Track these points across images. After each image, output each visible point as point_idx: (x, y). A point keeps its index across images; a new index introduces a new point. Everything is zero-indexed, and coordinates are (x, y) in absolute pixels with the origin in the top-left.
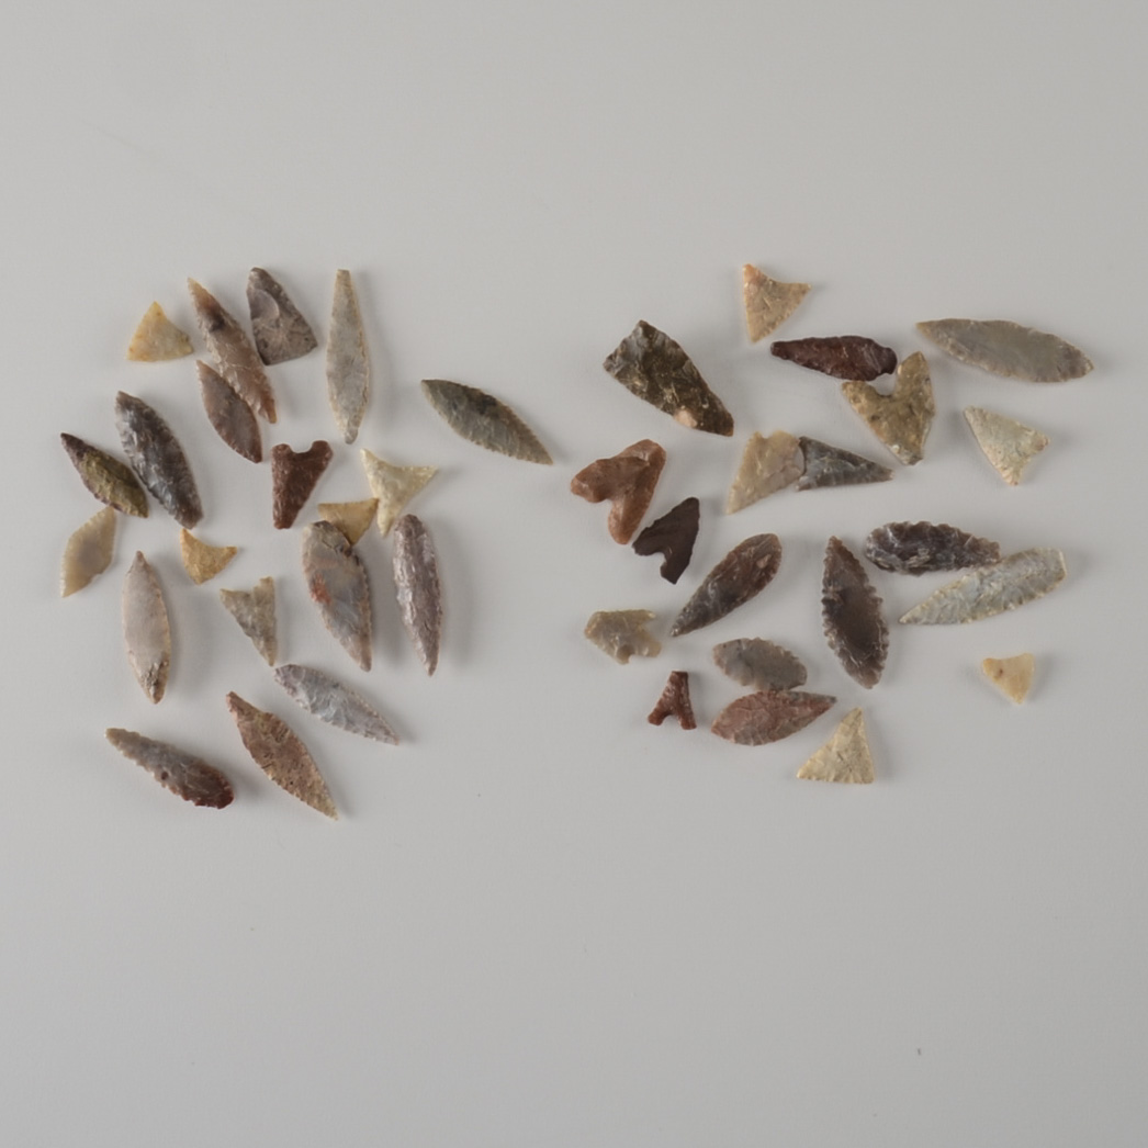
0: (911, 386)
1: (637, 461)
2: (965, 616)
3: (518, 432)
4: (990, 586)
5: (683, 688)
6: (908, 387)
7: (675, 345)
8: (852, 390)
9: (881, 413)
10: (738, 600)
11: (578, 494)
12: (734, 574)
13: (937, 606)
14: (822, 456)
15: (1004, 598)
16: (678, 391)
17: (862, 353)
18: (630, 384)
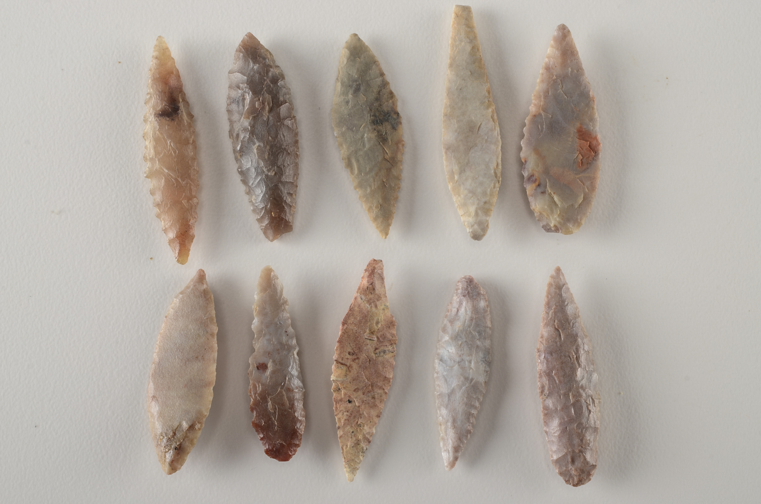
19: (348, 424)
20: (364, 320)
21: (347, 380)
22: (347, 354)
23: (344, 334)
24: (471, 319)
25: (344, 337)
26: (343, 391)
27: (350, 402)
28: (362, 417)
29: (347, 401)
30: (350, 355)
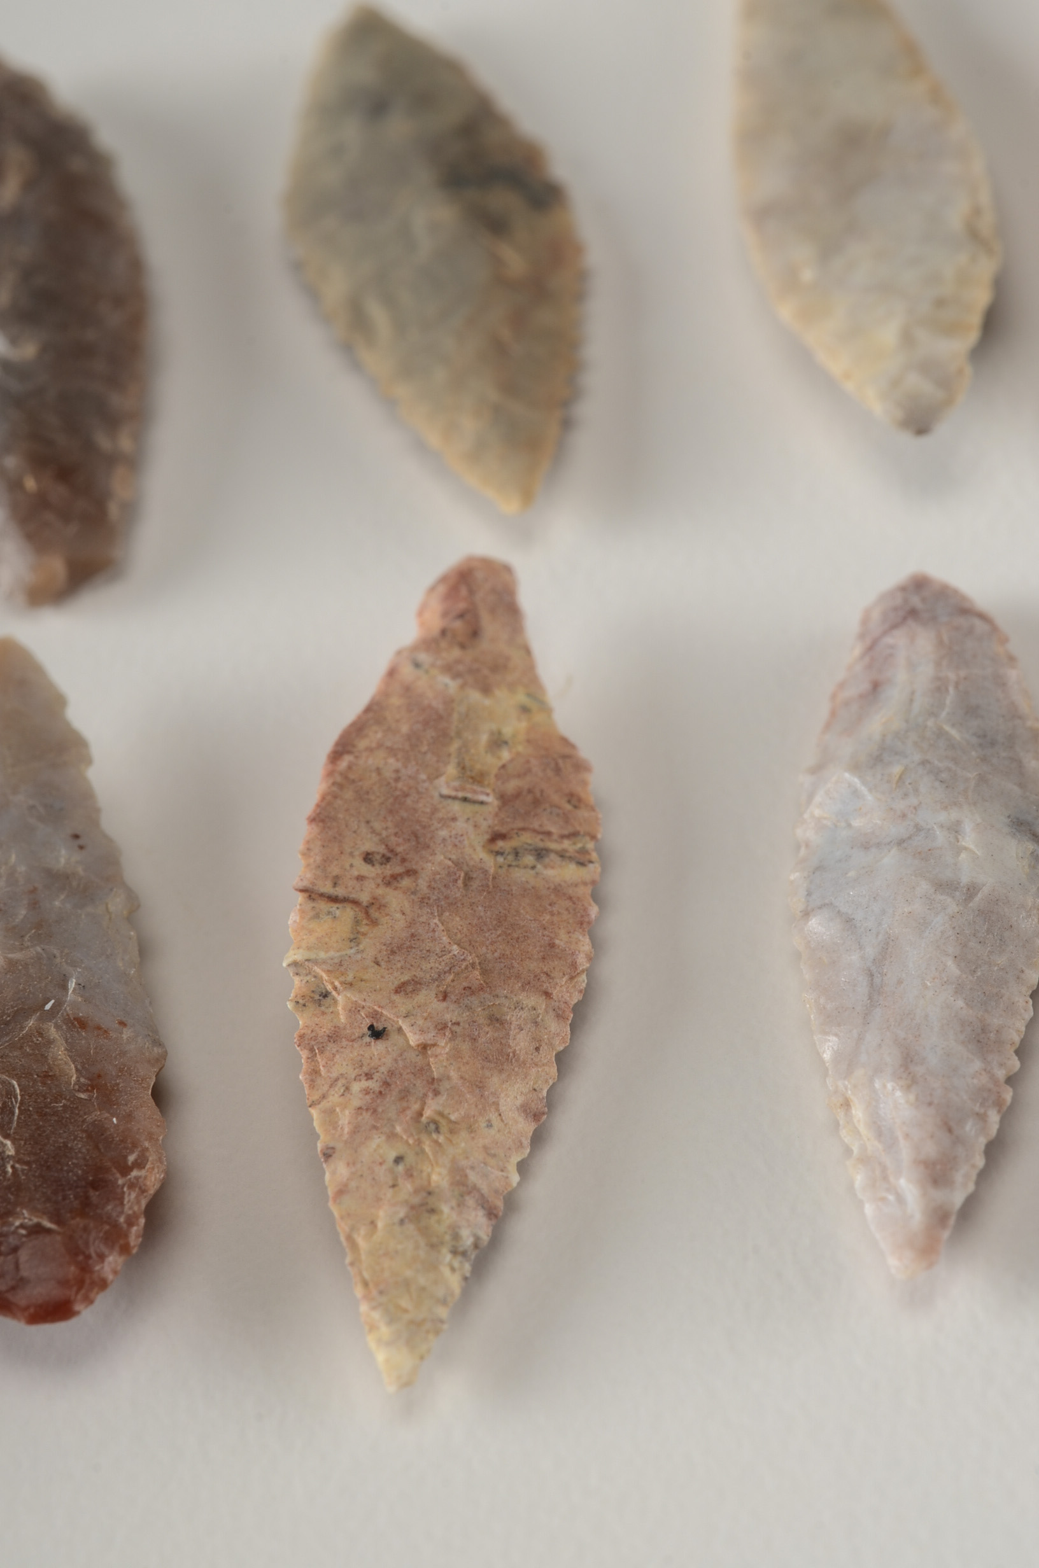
19: (375, 1127)
20: (430, 733)
21: (359, 956)
22: (358, 862)
23: (341, 786)
24: (939, 687)
25: (339, 802)
26: (341, 999)
27: (377, 1034)
28: (442, 1089)
29: (363, 1035)
30: (373, 865)
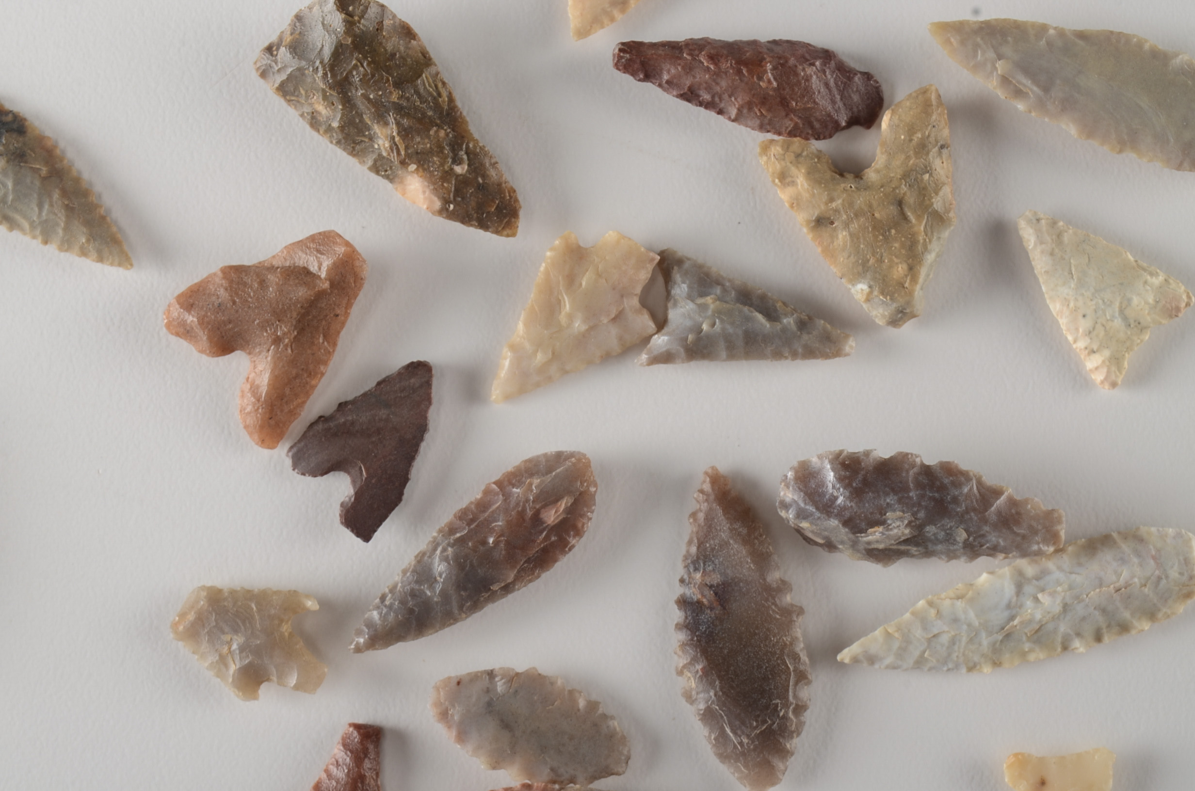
0: (908, 158)
1: (303, 274)
2: (976, 659)
3: (64, 193)
4: (1036, 600)
5: (367, 764)
6: (898, 162)
7: (407, 32)
8: (781, 158)
9: (836, 211)
10: (495, 587)
11: (177, 334)
12: (491, 531)
13: (918, 633)
14: (703, 295)
15: (1063, 628)
16: (405, 133)
17: (808, 79)
18: (307, 109)
